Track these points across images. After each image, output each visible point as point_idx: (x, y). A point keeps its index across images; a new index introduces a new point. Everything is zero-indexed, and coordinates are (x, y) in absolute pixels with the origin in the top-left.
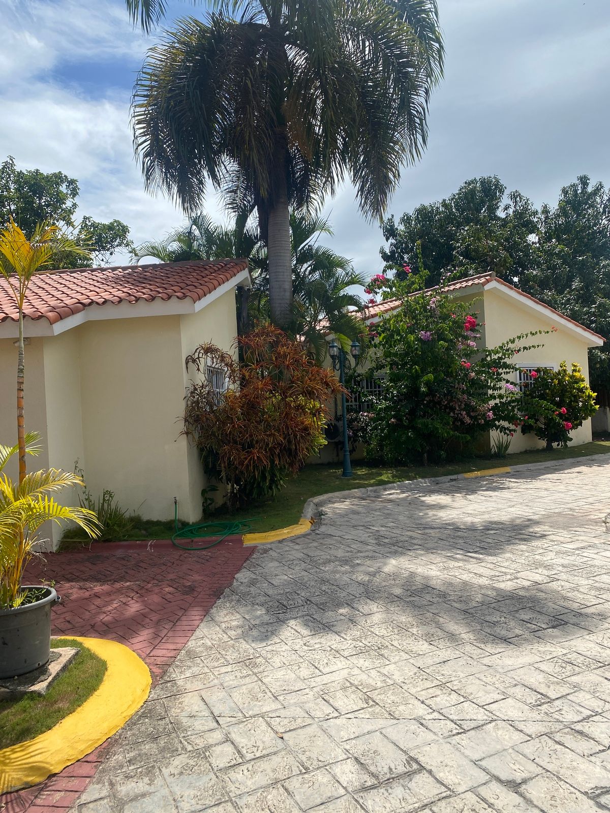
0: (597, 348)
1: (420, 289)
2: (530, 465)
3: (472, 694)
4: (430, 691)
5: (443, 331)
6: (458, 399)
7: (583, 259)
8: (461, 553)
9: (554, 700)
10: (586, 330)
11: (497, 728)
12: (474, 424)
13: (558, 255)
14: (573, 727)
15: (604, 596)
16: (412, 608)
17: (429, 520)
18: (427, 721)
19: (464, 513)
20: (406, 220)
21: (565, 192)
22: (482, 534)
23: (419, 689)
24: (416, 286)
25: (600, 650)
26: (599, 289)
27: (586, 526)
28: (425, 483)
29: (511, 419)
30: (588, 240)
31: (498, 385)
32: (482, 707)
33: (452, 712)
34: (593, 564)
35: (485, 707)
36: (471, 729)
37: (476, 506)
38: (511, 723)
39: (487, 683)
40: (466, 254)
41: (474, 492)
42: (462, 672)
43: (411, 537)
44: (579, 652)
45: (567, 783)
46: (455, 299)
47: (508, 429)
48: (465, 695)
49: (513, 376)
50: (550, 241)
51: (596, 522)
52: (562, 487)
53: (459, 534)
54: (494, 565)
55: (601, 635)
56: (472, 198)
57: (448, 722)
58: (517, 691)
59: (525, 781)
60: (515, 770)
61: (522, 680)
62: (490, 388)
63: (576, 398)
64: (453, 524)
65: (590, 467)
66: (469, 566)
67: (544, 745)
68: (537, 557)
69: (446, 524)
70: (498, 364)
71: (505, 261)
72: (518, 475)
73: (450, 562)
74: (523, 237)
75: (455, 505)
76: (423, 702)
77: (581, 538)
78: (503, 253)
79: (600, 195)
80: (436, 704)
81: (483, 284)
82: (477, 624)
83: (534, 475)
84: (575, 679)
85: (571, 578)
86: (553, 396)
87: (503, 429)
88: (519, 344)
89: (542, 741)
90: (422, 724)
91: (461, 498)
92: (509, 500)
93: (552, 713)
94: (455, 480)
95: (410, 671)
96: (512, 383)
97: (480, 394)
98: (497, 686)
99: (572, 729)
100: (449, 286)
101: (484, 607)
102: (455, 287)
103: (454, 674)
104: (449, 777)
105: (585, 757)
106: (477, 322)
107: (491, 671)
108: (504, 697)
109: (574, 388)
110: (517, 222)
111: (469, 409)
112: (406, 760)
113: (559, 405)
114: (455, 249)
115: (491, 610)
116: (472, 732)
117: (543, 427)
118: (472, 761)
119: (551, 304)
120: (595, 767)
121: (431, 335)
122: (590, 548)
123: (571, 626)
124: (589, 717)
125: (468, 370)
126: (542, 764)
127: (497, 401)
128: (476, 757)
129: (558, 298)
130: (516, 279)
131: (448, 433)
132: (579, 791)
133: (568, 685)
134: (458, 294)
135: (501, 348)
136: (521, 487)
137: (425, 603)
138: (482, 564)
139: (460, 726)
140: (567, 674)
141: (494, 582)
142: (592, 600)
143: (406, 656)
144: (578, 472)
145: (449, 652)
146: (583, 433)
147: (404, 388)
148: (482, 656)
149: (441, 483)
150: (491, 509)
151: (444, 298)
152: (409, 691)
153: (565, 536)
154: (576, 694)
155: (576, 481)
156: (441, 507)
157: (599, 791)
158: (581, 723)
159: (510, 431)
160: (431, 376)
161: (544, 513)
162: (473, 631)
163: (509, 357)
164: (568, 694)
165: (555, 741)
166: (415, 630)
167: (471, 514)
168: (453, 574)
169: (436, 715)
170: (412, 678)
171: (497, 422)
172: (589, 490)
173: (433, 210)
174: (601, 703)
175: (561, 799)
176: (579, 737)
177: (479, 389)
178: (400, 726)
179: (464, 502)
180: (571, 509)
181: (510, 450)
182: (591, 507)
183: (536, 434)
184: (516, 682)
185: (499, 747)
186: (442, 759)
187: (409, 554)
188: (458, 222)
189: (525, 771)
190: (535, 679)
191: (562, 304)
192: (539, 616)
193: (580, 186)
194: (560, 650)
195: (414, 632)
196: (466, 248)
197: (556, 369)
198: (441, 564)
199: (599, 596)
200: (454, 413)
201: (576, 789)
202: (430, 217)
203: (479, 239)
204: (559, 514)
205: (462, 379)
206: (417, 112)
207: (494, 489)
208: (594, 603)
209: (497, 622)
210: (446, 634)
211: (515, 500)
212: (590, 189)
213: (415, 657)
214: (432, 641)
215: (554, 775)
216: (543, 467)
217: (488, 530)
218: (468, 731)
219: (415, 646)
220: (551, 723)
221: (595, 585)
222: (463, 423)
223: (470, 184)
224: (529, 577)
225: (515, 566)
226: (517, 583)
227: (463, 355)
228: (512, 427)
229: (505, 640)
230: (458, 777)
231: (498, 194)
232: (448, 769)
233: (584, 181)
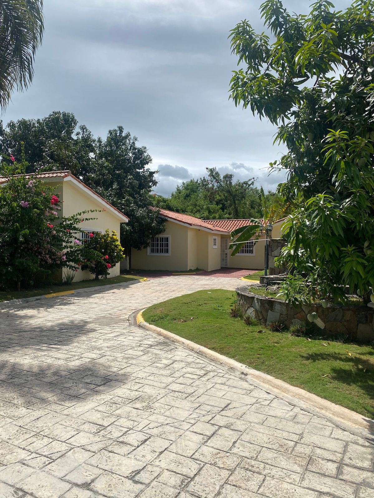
0: (124, 223)
1: (23, 173)
2: (86, 289)
3: (57, 435)
4: (29, 440)
5: (37, 202)
6: (44, 247)
7: (119, 173)
8: (46, 345)
9: (107, 427)
10: (120, 213)
11: (75, 452)
12: (53, 264)
13: (106, 167)
14: (118, 440)
15: (130, 362)
16: (13, 386)
17: (23, 326)
18: (28, 461)
19: (46, 320)
20: (11, 125)
21: (110, 132)
22: (59, 333)
23: (21, 441)
24: (19, 171)
25: (130, 393)
26: (127, 191)
27: (119, 323)
28: (18, 302)
29: (76, 261)
30: (122, 162)
31: (71, 240)
32: (64, 442)
33: (45, 450)
34: (123, 344)
35: (66, 442)
36: (58, 458)
37: (54, 315)
38: (83, 448)
39: (67, 426)
40: (52, 156)
41: (52, 306)
42: (50, 423)
43: (10, 339)
44: (119, 396)
45: (117, 474)
46: (45, 184)
47: (74, 267)
48: (53, 437)
49: (79, 235)
50: (101, 158)
51: (124, 320)
52: (104, 302)
53: (44, 333)
54: (67, 351)
55: (129, 384)
56: (57, 123)
57: (42, 458)
58: (86, 427)
59: (93, 481)
60: (87, 476)
61: (88, 420)
62: (64, 241)
63: (113, 251)
64: (39, 328)
65: (119, 289)
66: (51, 354)
67: (103, 455)
68: (93, 344)
69: (35, 328)
70: (70, 227)
71: (76, 165)
72: (79, 295)
73: (38, 352)
74: (87, 153)
75: (40, 315)
76: (24, 449)
77: (117, 330)
78: (75, 161)
79: (129, 139)
80: (33, 448)
81: (63, 177)
82: (58, 390)
83: (88, 295)
84: (118, 412)
85: (112, 354)
86: (101, 249)
87: (71, 267)
88: (83, 216)
89: (102, 453)
90: (24, 464)
91: (44, 311)
92: (74, 310)
93: (106, 435)
94: (39, 299)
95: (13, 430)
96: (78, 240)
97: (58, 245)
98: (73, 426)
99: (118, 442)
100: (41, 174)
101: (62, 378)
102: (44, 176)
103: (45, 425)
104: (45, 494)
105: (126, 456)
106: (59, 200)
107: (69, 418)
108: (77, 432)
109: (113, 245)
110: (84, 144)
111: (51, 254)
112: (14, 491)
113: (104, 254)
114: (44, 151)
115: (67, 380)
116: (59, 460)
117: (94, 266)
118: (59, 478)
119: (101, 195)
120: (131, 460)
121: (29, 204)
122: (121, 335)
123: (114, 381)
124: (126, 432)
125: (51, 229)
126: (102, 468)
127: (69, 250)
128: (62, 475)
129: (105, 192)
130: (81, 178)
131: (37, 269)
132: (123, 477)
133: (114, 416)
134: (47, 181)
135: (73, 217)
136: (82, 302)
137: (23, 381)
138: (60, 351)
139: (50, 458)
140: (113, 410)
141: (68, 362)
142: (124, 365)
143: (9, 420)
144: (113, 293)
145: (41, 412)
146: (115, 271)
147: (7, 238)
148: (63, 409)
149: (30, 301)
150: (63, 316)
151: (38, 181)
152: (13, 444)
153: (108, 330)
154: (119, 421)
155: (112, 298)
156: (31, 317)
157: (134, 474)
158: (122, 437)
159: (76, 268)
160: (27, 231)
161: (95, 317)
162: (56, 394)
163: (77, 224)
164: (115, 422)
165: (109, 451)
166: (16, 401)
167: (51, 320)
168: (41, 360)
169: (34, 455)
170: (15, 434)
171: (68, 263)
172: (119, 302)
173: (31, 124)
174: (132, 422)
175: (114, 485)
176: (122, 445)
177: (57, 241)
178: (8, 469)
179: (46, 313)
180: (110, 314)
181: (74, 280)
182: (120, 312)
183: (90, 271)
184: (85, 421)
185: (76, 464)
186: (39, 484)
187: (10, 350)
188: (47, 135)
189: (93, 475)
190: (96, 417)
191: (107, 196)
192: (96, 379)
193: (119, 131)
194: (109, 397)
195: (15, 403)
196: (52, 152)
197: (103, 233)
198: (33, 354)
199: (128, 362)
200: (41, 256)
201: (122, 476)
202: (28, 128)
203: (61, 149)
204: (104, 317)
205: (48, 235)
206: (26, 58)
207: (65, 304)
208: (125, 367)
209: (71, 386)
210: (38, 400)
211: (78, 310)
212: (123, 135)
213: (17, 419)
214: (28, 406)
215: (109, 472)
216: (93, 290)
217: (63, 329)
218: (56, 459)
219: (17, 412)
220: (106, 441)
221: (125, 356)
222: (46, 262)
223: (56, 114)
224: (88, 357)
225: (80, 350)
226: (82, 360)
227: (49, 220)
228: (77, 266)
229: (77, 397)
230: (51, 492)
231: (73, 124)
232: (44, 488)
233: (121, 129)
